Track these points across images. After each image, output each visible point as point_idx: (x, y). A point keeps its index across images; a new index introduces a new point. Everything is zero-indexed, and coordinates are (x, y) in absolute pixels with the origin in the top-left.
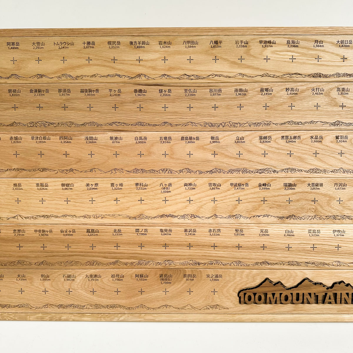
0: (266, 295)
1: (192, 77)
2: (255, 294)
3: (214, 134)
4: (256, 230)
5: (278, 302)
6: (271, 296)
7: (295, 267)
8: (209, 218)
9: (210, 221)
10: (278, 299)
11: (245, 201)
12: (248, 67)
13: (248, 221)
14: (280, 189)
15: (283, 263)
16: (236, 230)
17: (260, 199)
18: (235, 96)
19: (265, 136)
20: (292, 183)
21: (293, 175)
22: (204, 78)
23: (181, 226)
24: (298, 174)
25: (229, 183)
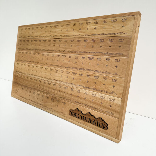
0: (76, 114)
1: (67, 36)
2: (73, 112)
3: (70, 55)
4: (77, 90)
5: (79, 118)
6: (77, 115)
7: (86, 107)
8: (65, 83)
9: (65, 84)
10: (79, 117)
11: (75, 79)
12: (82, 32)
13: (75, 86)
14: (85, 76)
15: (83, 104)
16: (71, 89)
17: (79, 79)
18: (77, 42)
19: (84, 56)
20: (89, 75)
21: (90, 72)
22: (70, 36)
23: (58, 84)
24: (91, 72)
25: (72, 72)
